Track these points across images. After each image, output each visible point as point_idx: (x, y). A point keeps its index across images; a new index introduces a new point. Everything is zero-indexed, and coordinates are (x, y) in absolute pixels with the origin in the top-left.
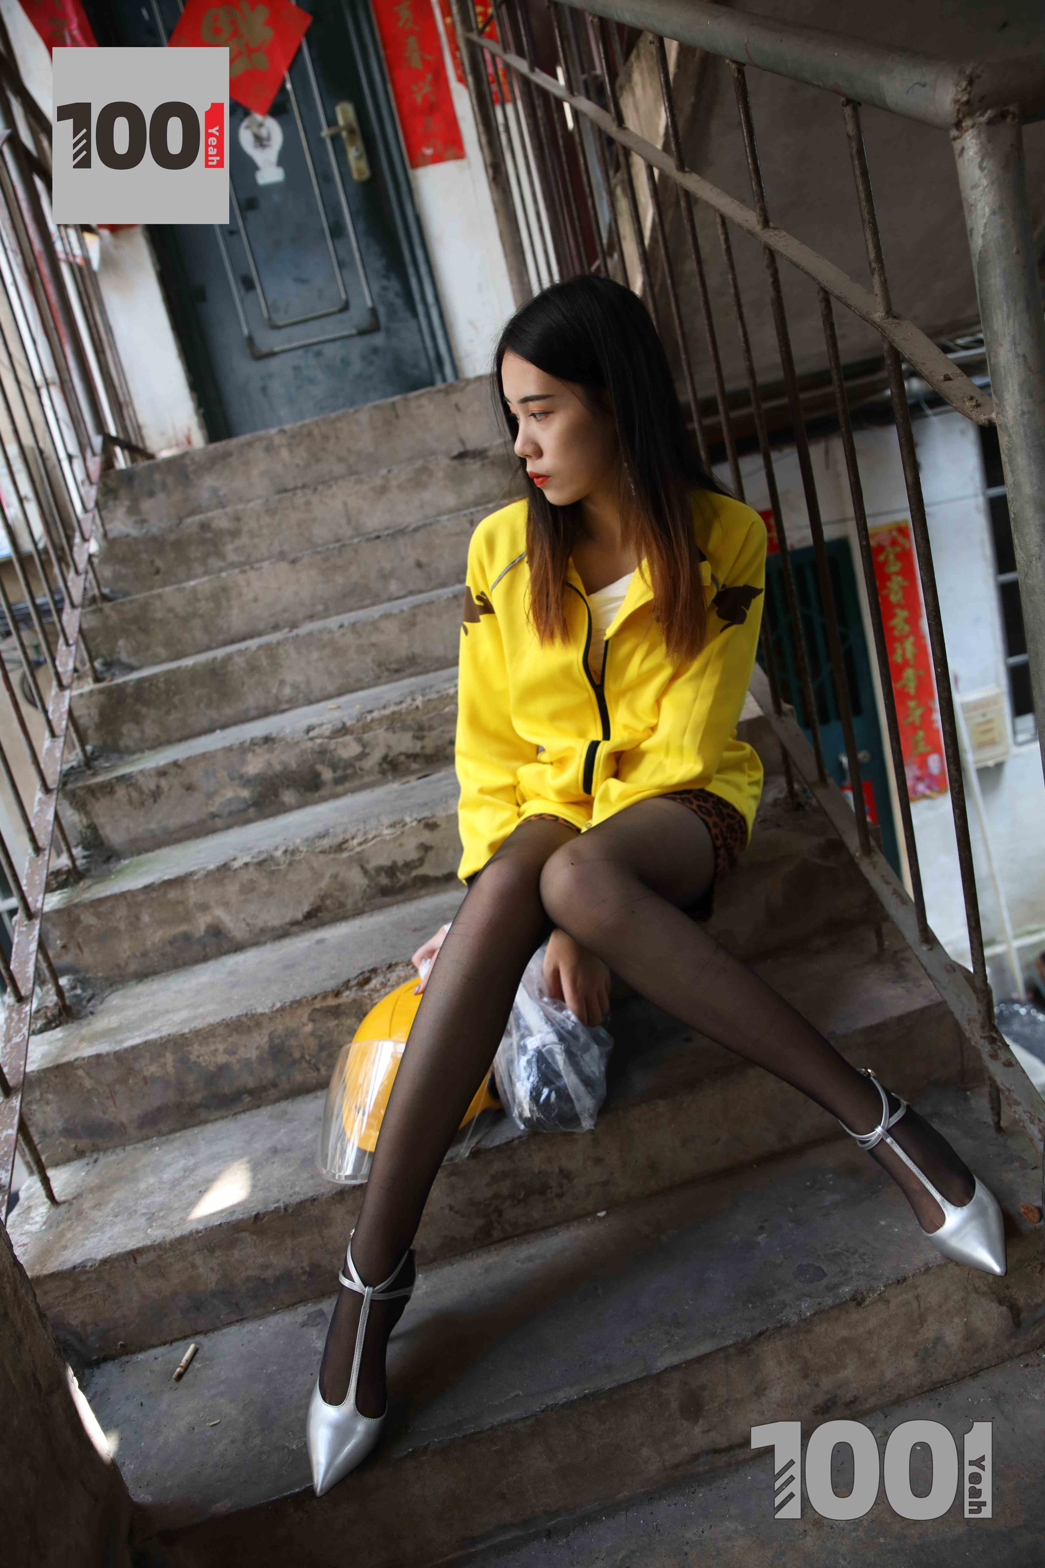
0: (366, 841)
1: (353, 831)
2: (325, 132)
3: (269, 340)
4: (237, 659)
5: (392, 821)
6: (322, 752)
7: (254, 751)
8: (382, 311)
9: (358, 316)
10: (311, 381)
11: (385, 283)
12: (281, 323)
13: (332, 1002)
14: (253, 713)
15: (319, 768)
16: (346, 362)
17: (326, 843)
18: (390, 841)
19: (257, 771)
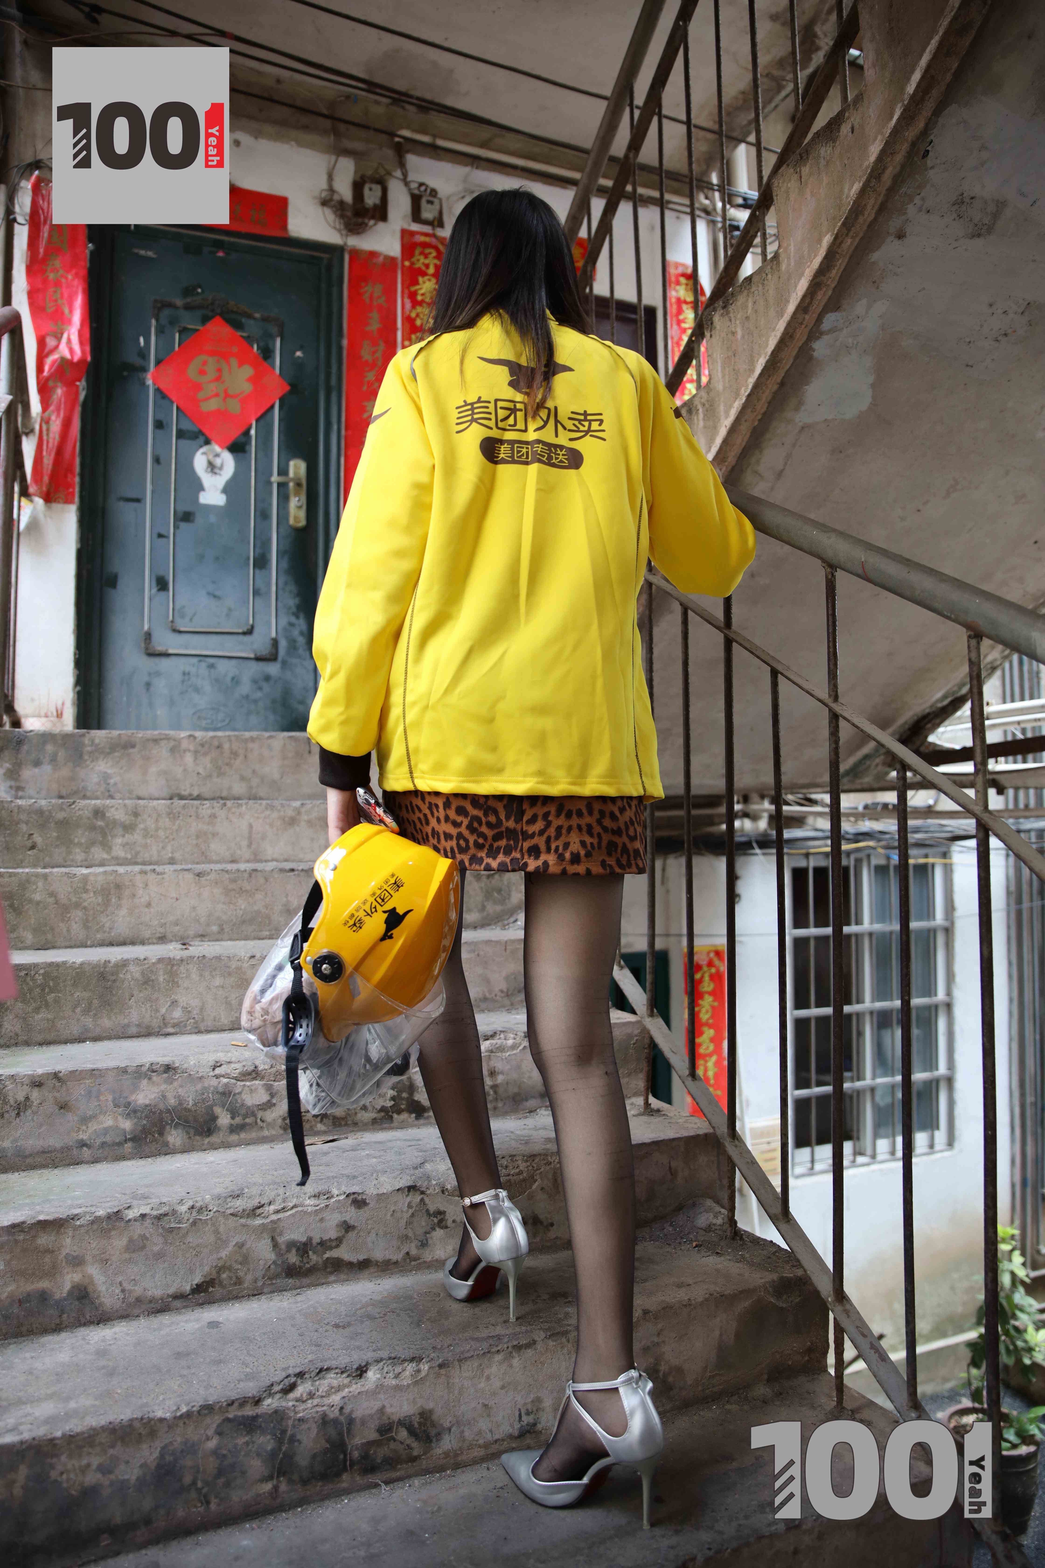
0: (283, 1210)
1: (270, 1194)
2: (275, 478)
3: (165, 641)
4: (132, 968)
5: (317, 1191)
6: (226, 1093)
7: (150, 1079)
8: (283, 644)
9: (259, 643)
10: (197, 690)
11: (293, 619)
12: (182, 629)
13: (249, 1411)
14: (133, 1030)
15: (218, 1110)
16: (236, 681)
17: (239, 1204)
18: (310, 1214)
19: (147, 1102)
